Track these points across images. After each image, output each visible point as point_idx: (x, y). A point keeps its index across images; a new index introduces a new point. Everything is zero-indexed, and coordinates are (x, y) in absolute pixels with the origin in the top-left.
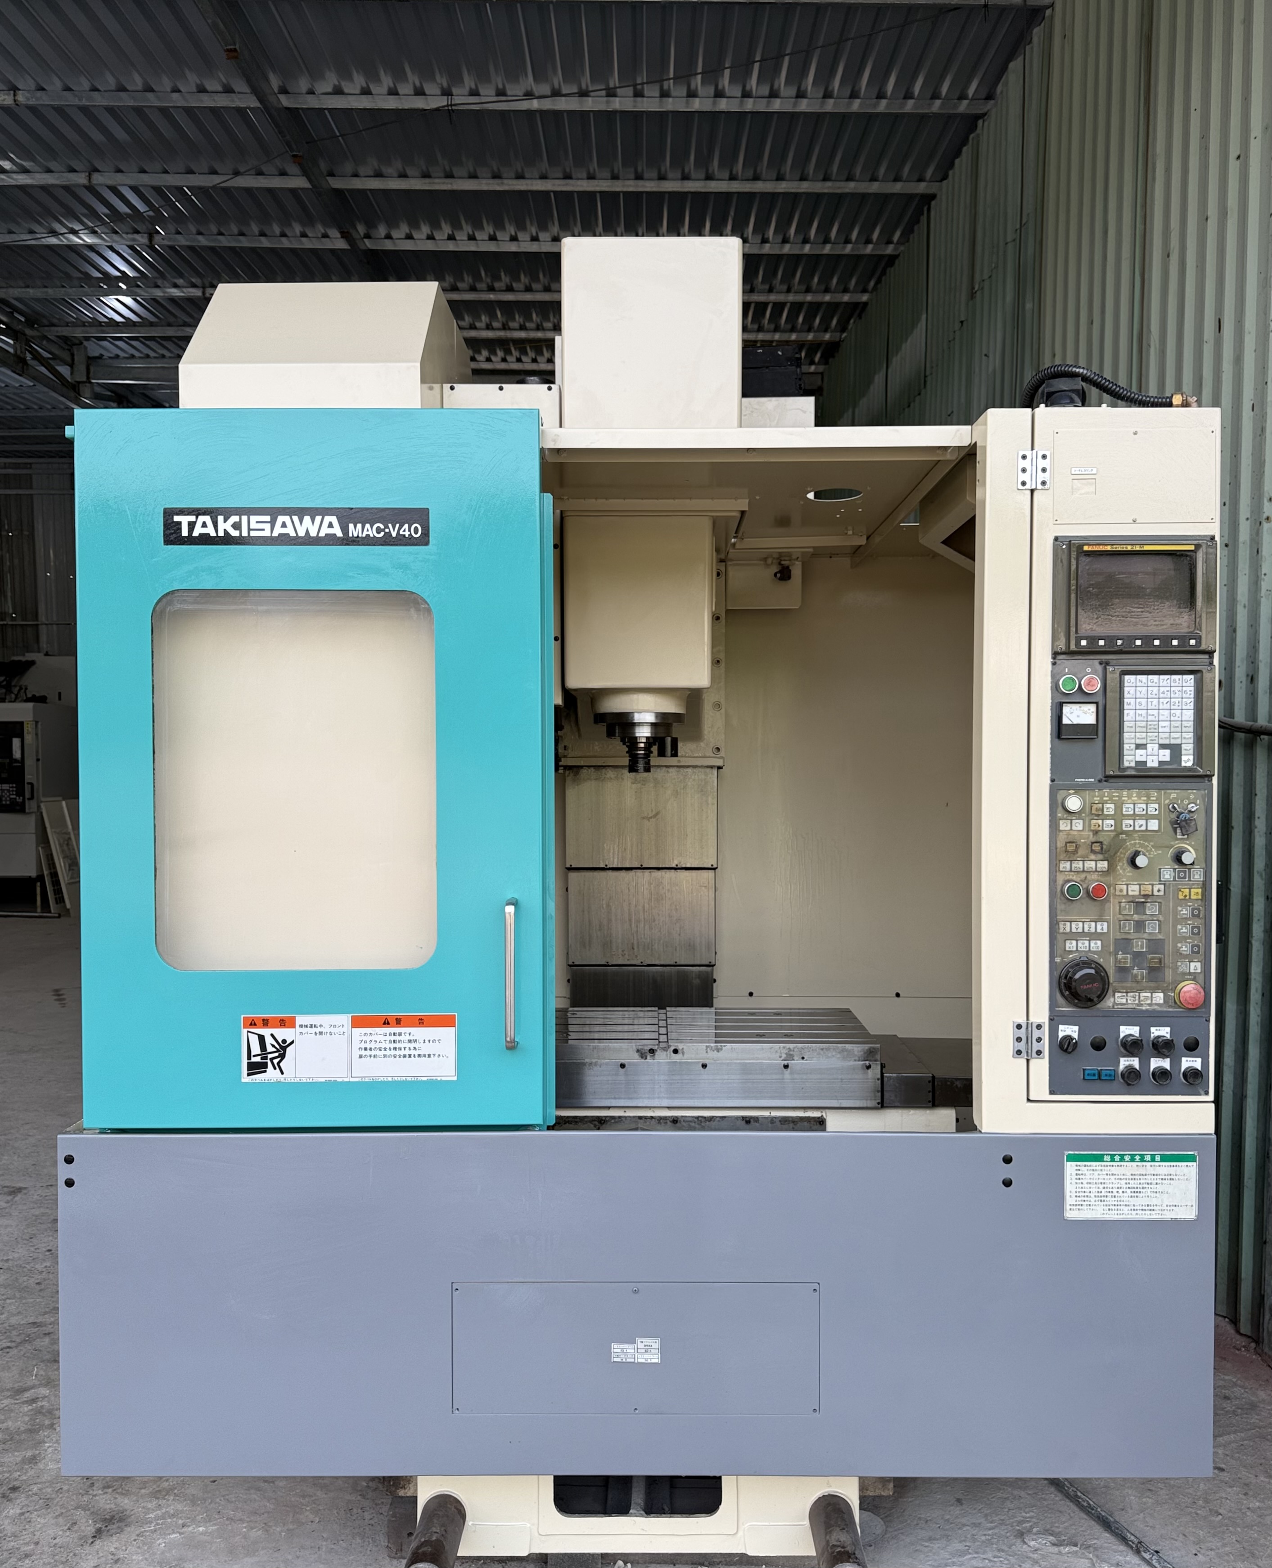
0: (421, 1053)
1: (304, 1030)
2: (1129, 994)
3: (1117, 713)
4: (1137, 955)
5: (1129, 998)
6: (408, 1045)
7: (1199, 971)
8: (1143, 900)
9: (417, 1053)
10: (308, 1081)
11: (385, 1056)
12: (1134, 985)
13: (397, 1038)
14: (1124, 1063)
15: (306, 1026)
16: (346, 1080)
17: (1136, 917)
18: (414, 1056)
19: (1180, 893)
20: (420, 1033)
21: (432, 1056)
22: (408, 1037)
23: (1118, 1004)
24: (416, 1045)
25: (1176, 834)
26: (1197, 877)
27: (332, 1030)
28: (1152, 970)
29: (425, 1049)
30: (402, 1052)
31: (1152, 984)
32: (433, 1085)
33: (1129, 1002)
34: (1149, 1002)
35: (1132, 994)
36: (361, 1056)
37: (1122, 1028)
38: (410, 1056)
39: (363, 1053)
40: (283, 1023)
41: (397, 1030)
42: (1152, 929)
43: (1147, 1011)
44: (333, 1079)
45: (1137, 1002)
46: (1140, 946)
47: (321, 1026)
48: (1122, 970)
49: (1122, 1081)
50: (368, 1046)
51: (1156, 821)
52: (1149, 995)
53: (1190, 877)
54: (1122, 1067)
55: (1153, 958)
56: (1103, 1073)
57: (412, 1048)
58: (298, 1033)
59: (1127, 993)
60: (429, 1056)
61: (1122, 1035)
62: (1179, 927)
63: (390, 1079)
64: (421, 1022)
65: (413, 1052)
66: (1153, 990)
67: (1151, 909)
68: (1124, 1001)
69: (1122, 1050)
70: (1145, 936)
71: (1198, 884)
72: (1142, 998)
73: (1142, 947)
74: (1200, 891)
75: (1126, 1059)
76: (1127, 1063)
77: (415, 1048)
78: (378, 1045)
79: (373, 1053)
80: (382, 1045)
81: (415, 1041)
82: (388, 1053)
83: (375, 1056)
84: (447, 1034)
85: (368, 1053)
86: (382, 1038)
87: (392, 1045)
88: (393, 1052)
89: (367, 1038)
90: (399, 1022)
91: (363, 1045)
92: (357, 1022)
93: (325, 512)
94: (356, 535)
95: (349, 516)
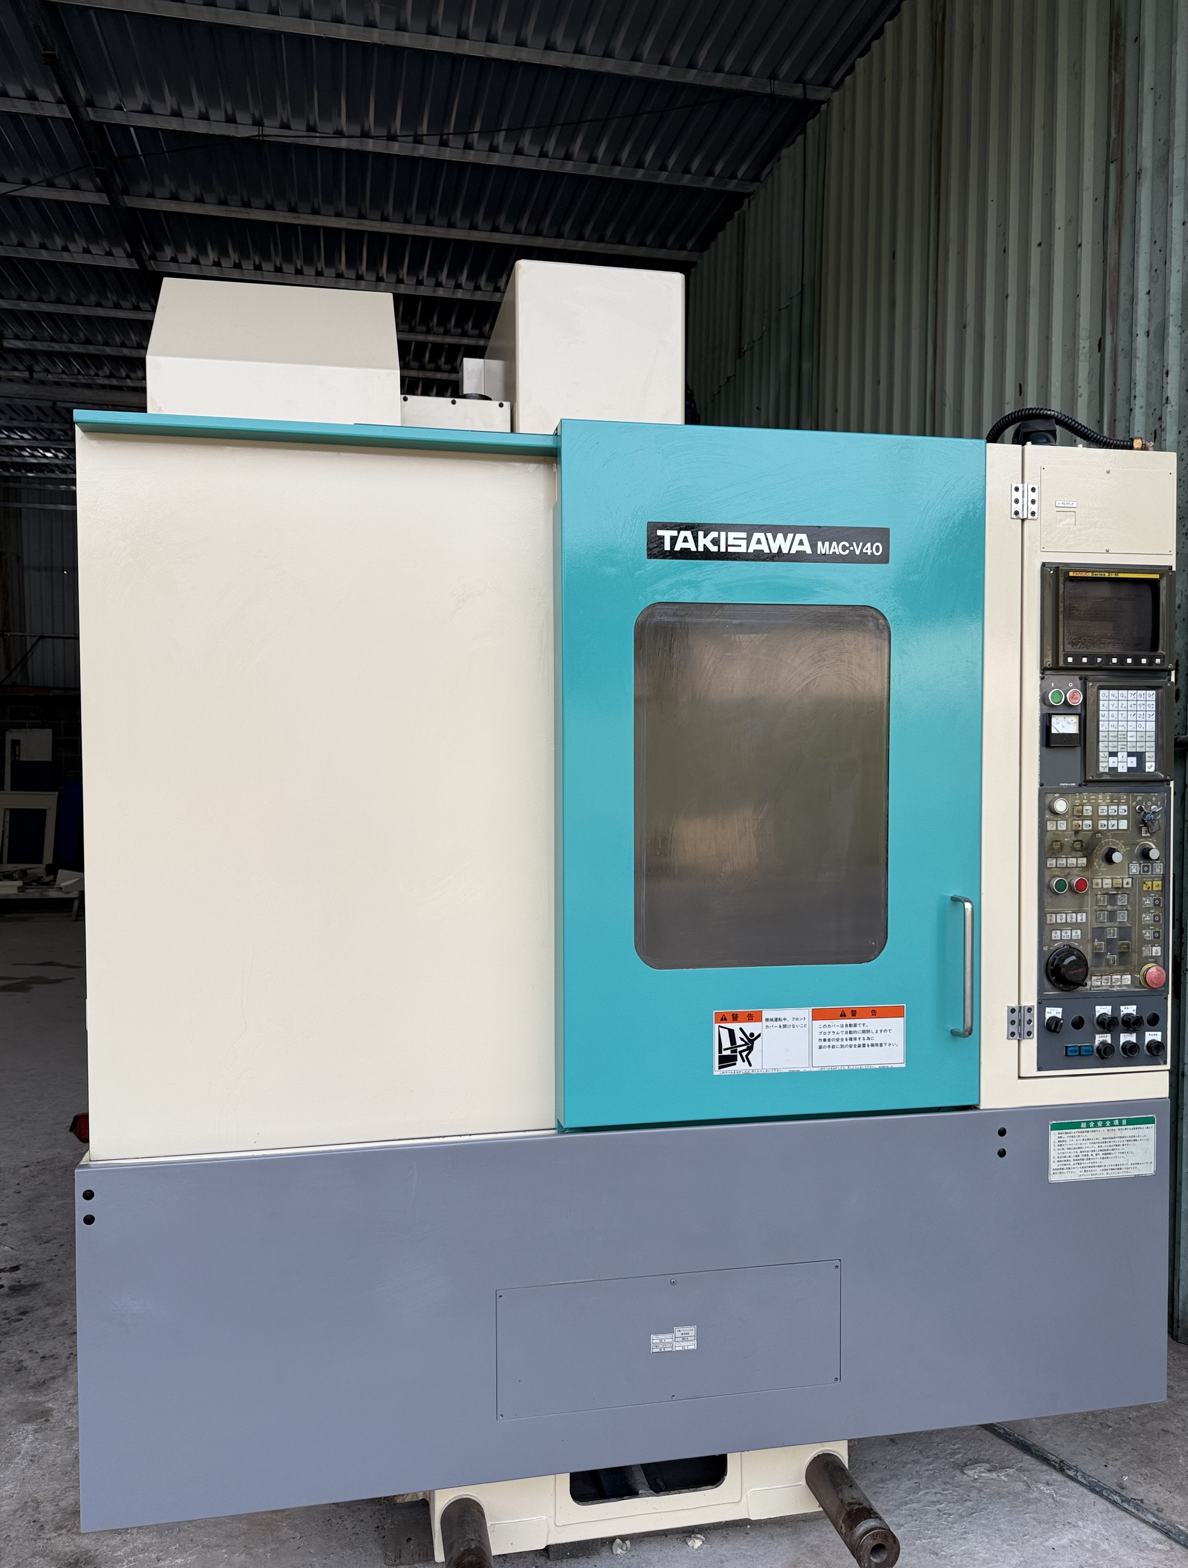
0: (874, 1042)
1: (770, 1023)
2: (1103, 977)
3: (1095, 724)
4: (1110, 942)
5: (1103, 981)
6: (862, 1035)
7: (1159, 954)
8: (1115, 892)
9: (870, 1042)
10: (774, 1071)
11: (842, 1046)
12: (1108, 968)
13: (853, 1029)
14: (1099, 1039)
15: (772, 1020)
16: (808, 1070)
17: (1109, 908)
18: (868, 1045)
19: (1145, 885)
20: (872, 1023)
21: (884, 1045)
22: (862, 1028)
23: (1094, 987)
24: (870, 1035)
25: (1141, 832)
26: (1158, 870)
27: (795, 1023)
28: (1121, 954)
29: (878, 1038)
30: (857, 1042)
31: (1122, 968)
32: (884, 1073)
33: (1103, 984)
34: (1119, 983)
35: (1105, 977)
36: (820, 1047)
37: (1098, 1008)
38: (864, 1045)
39: (823, 1044)
40: (752, 1017)
41: (853, 1021)
42: (1122, 917)
43: (1118, 992)
44: (795, 1069)
45: (1109, 984)
46: (1113, 933)
47: (785, 1019)
48: (1098, 955)
49: (1097, 1055)
50: (827, 1037)
51: (1126, 822)
52: (1119, 977)
53: (1152, 871)
54: (1097, 1043)
55: (1123, 944)
56: (1084, 1048)
57: (866, 1038)
58: (764, 1027)
59: (1101, 976)
60: (881, 1045)
61: (1097, 1014)
62: (1144, 915)
63: (846, 1068)
64: (874, 1013)
65: (866, 1042)
66: (1123, 973)
67: (1122, 900)
68: (1099, 983)
69: (1098, 1027)
70: (1116, 924)
71: (1159, 877)
72: (1113, 980)
73: (1114, 935)
74: (1160, 883)
75: (1101, 1035)
76: (1102, 1039)
77: (868, 1038)
78: (836, 1036)
79: (831, 1043)
80: (840, 1036)
81: (868, 1031)
82: (844, 1043)
83: (833, 1047)
84: (897, 1024)
85: (827, 1043)
86: (839, 1029)
87: (849, 1036)
88: (849, 1043)
89: (827, 1030)
90: (854, 1014)
91: (823, 1037)
92: (818, 1015)
93: (796, 530)
94: (823, 552)
95: (816, 534)
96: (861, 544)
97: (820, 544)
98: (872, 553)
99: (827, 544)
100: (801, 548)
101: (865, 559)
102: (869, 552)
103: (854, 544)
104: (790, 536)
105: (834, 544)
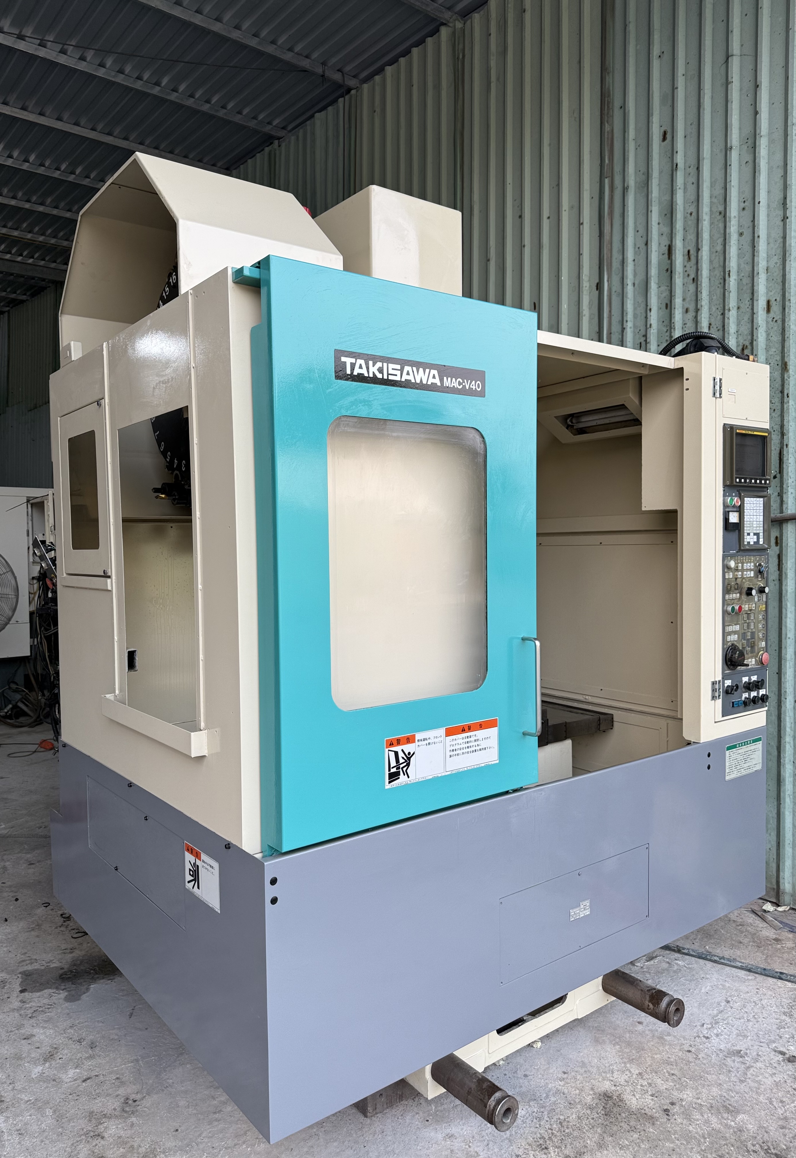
1: (420, 743)
3: (743, 517)
4: (748, 641)
6: (474, 744)
8: (749, 612)
10: (423, 780)
11: (463, 753)
13: (469, 740)
14: (744, 696)
15: (421, 740)
16: (443, 774)
17: (747, 621)
19: (760, 608)
22: (476, 738)
25: (758, 578)
26: (764, 599)
27: (436, 740)
28: (752, 647)
31: (752, 655)
34: (751, 664)
36: (451, 756)
37: (743, 678)
39: (452, 753)
40: (410, 740)
41: (469, 734)
42: (752, 626)
43: (750, 668)
44: (436, 775)
47: (429, 738)
50: (454, 748)
51: (753, 572)
53: (762, 600)
54: (743, 698)
55: (752, 641)
58: (417, 746)
61: (743, 682)
64: (481, 726)
66: (752, 658)
67: (752, 617)
69: (743, 689)
71: (764, 603)
74: (765, 606)
78: (459, 747)
79: (457, 752)
80: (462, 746)
81: (478, 740)
82: (465, 751)
83: (458, 755)
84: (493, 732)
85: (455, 753)
86: (461, 741)
87: (467, 745)
88: (467, 750)
89: (454, 743)
90: (470, 728)
91: (452, 748)
92: (449, 732)
93: (431, 366)
94: (447, 386)
95: (444, 371)
96: (469, 381)
97: (445, 378)
98: (476, 389)
99: (449, 379)
100: (434, 381)
101: (471, 393)
102: (474, 387)
103: (465, 380)
104: (427, 371)
105: (454, 379)
